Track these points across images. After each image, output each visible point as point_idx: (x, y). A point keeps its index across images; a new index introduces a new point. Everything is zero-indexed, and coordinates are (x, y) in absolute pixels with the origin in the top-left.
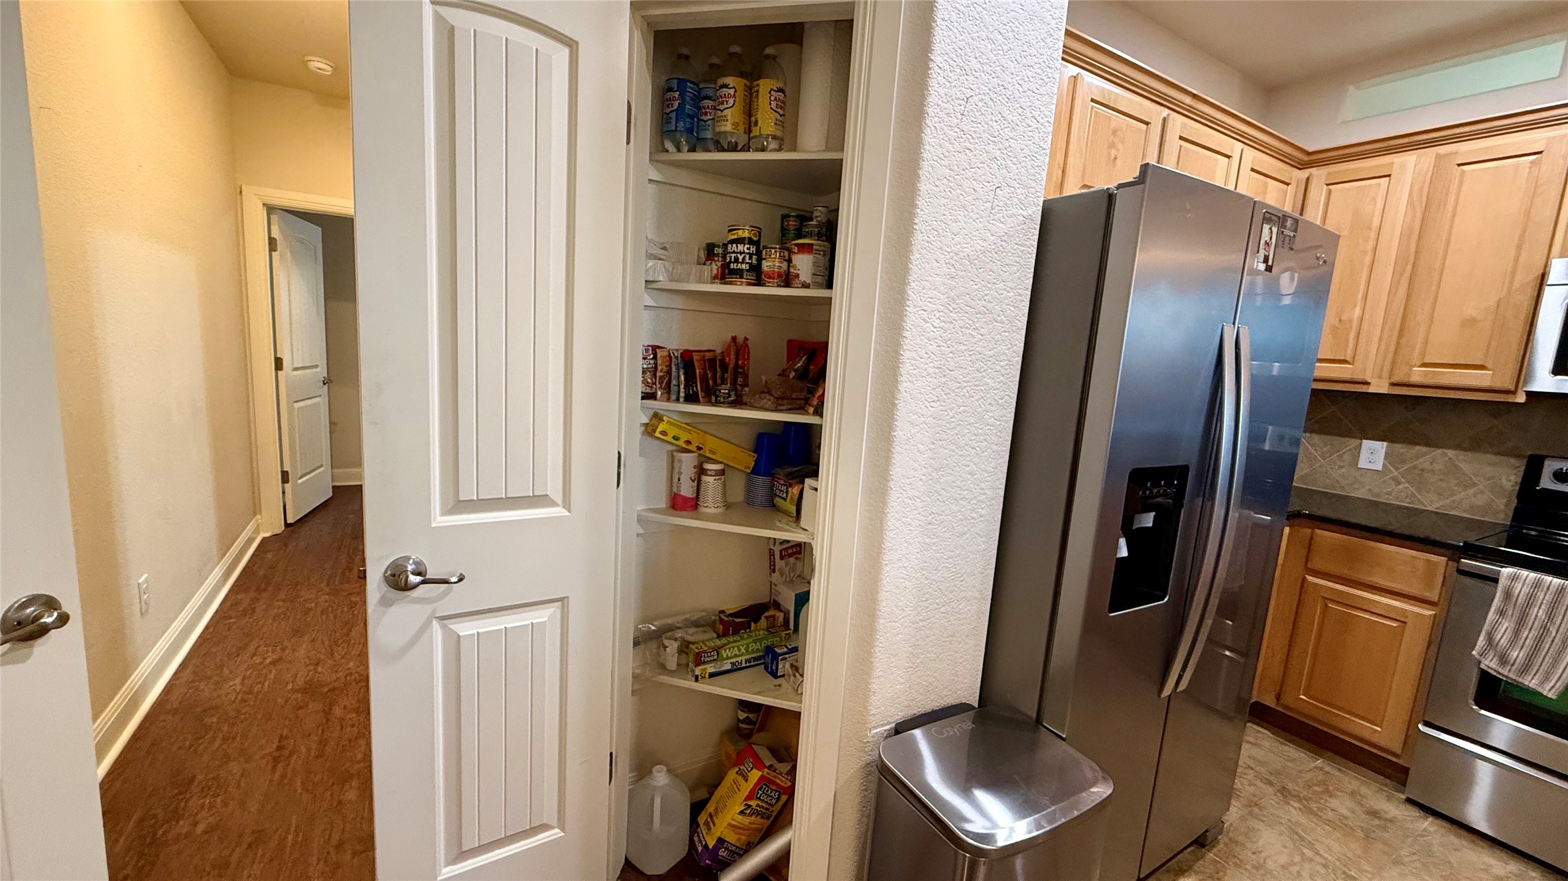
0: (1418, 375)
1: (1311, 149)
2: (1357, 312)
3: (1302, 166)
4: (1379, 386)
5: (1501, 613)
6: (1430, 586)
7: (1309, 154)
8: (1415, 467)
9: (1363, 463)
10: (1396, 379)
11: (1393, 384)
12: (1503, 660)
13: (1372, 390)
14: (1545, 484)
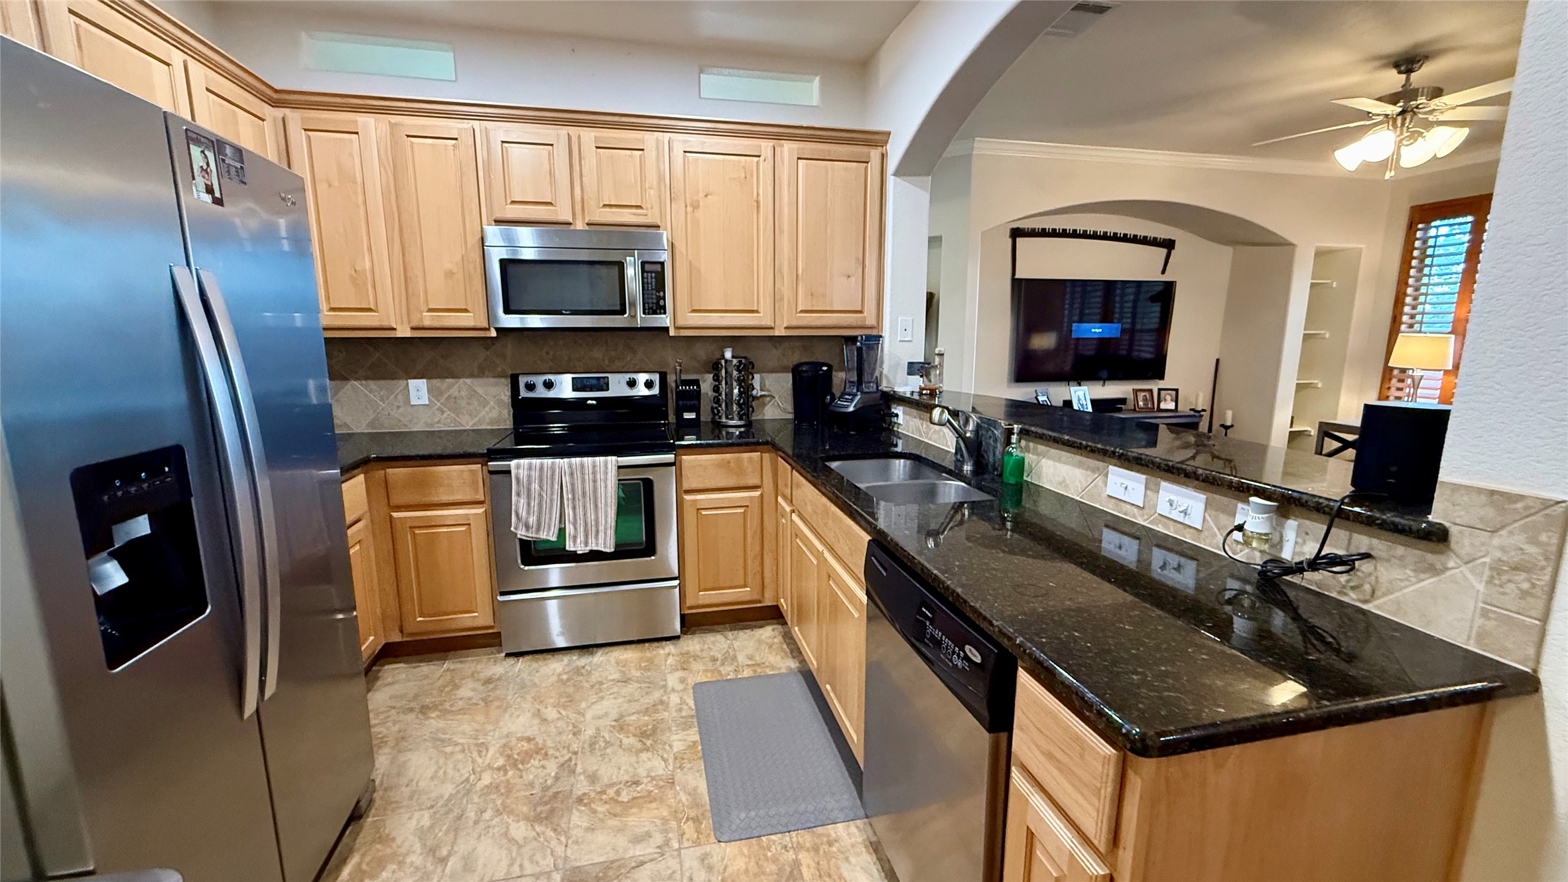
0: (428, 320)
2: (368, 265)
3: (275, 104)
4: (404, 332)
5: (518, 495)
6: (476, 491)
7: (276, 91)
8: (449, 397)
9: (414, 401)
10: (415, 324)
11: (413, 329)
12: (527, 527)
13: (399, 334)
14: (524, 393)
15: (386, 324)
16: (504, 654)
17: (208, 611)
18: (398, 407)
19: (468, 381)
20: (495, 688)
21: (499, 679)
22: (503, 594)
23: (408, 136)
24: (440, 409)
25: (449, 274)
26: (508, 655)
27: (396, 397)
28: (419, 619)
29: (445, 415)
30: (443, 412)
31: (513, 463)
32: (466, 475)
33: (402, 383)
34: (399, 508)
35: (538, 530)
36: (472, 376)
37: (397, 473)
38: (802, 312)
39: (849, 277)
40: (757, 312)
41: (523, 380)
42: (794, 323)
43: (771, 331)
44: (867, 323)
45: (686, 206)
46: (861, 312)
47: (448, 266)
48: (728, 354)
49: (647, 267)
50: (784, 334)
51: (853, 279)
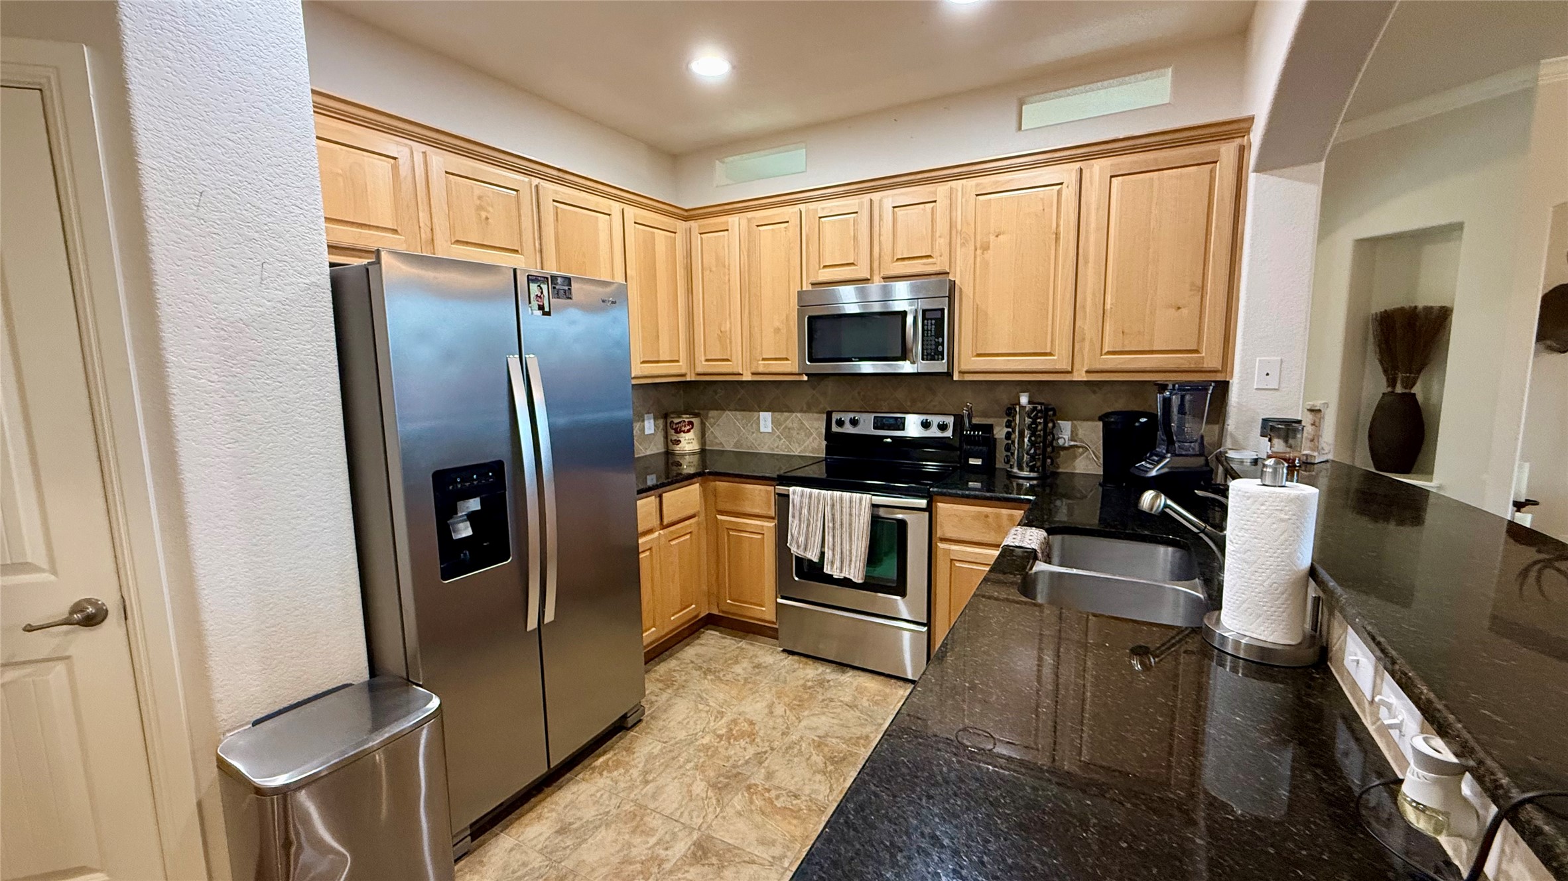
0: (762, 367)
1: (687, 208)
2: (728, 326)
3: (686, 219)
4: (747, 377)
5: (793, 517)
6: (770, 508)
7: (687, 211)
8: (786, 427)
9: (762, 430)
10: (753, 370)
11: (753, 374)
12: (798, 547)
13: (744, 378)
14: (835, 428)
15: (735, 371)
16: (781, 649)
17: (509, 560)
18: (753, 433)
19: (799, 415)
20: (758, 674)
21: (766, 667)
22: (783, 598)
23: (758, 226)
24: (778, 437)
25: (777, 330)
26: (784, 651)
27: (752, 425)
28: (729, 601)
29: (782, 442)
30: (780, 439)
31: (792, 489)
32: (763, 494)
33: (756, 413)
34: (722, 513)
35: (805, 549)
36: (801, 411)
37: (722, 485)
38: (1109, 353)
39: (1179, 308)
40: (1050, 354)
41: (835, 416)
42: (1099, 366)
43: (1068, 375)
44: (1205, 366)
45: (976, 250)
46: (1196, 351)
47: (777, 324)
48: (1024, 400)
49: (928, 315)
50: (1085, 379)
51: (1185, 311)
